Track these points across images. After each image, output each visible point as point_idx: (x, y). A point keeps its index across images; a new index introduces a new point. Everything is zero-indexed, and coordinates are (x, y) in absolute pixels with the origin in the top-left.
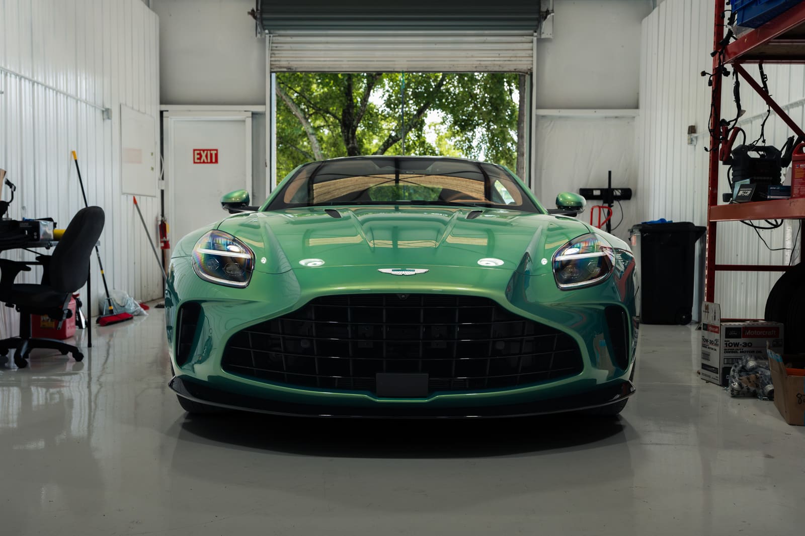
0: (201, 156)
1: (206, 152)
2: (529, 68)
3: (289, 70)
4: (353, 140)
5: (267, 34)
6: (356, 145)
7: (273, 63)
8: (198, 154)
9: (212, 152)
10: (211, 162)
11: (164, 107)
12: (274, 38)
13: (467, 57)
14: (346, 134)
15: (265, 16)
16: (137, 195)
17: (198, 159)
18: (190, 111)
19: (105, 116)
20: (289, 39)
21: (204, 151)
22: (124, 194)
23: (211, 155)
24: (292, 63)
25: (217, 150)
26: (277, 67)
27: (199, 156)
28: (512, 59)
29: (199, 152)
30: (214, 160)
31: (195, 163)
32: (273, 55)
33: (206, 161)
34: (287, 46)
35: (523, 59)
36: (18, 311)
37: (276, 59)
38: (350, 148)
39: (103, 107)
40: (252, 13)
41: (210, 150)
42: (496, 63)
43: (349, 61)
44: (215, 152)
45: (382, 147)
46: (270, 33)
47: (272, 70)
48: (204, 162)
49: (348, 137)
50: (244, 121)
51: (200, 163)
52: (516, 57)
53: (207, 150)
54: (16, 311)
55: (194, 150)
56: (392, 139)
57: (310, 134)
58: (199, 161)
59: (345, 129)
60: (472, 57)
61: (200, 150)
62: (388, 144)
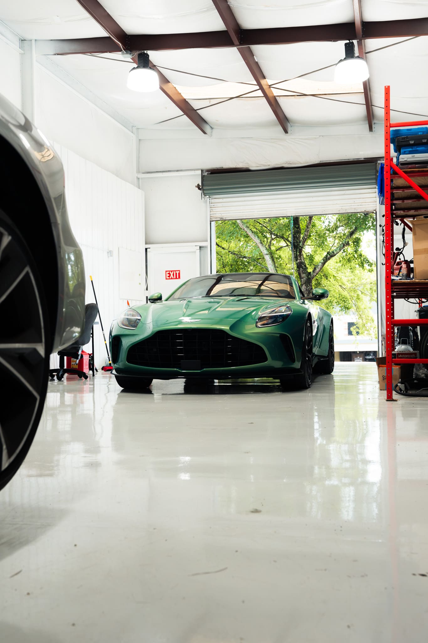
0: (170, 275)
1: (173, 272)
2: (374, 209)
3: (222, 219)
4: (300, 257)
5: (208, 198)
6: (302, 260)
7: (211, 215)
8: (168, 274)
9: (176, 272)
10: (176, 278)
11: (147, 246)
12: (212, 200)
13: (333, 205)
14: (295, 252)
15: (204, 188)
16: (129, 300)
17: (168, 276)
18: (163, 247)
19: (109, 255)
20: (221, 200)
21: (172, 271)
22: (121, 299)
23: (176, 274)
24: (223, 215)
25: (179, 271)
26: (214, 218)
27: (169, 275)
28: (363, 204)
29: (169, 272)
30: (178, 277)
31: (166, 279)
32: (212, 211)
33: (173, 278)
34: (219, 205)
35: (369, 203)
36: (59, 355)
37: (213, 213)
38: (298, 263)
39: (108, 250)
40: (198, 186)
41: (176, 271)
42: (352, 207)
43: (258, 211)
44: (179, 272)
45: (322, 261)
46: (209, 197)
47: (211, 220)
48: (172, 278)
49: (297, 255)
50: (195, 252)
51: (170, 279)
52: (365, 202)
53: (174, 271)
54: (57, 355)
55: (166, 271)
56: (330, 255)
57: (265, 255)
58: (169, 278)
59: (294, 249)
60: (337, 204)
61: (169, 271)
62: (327, 259)
